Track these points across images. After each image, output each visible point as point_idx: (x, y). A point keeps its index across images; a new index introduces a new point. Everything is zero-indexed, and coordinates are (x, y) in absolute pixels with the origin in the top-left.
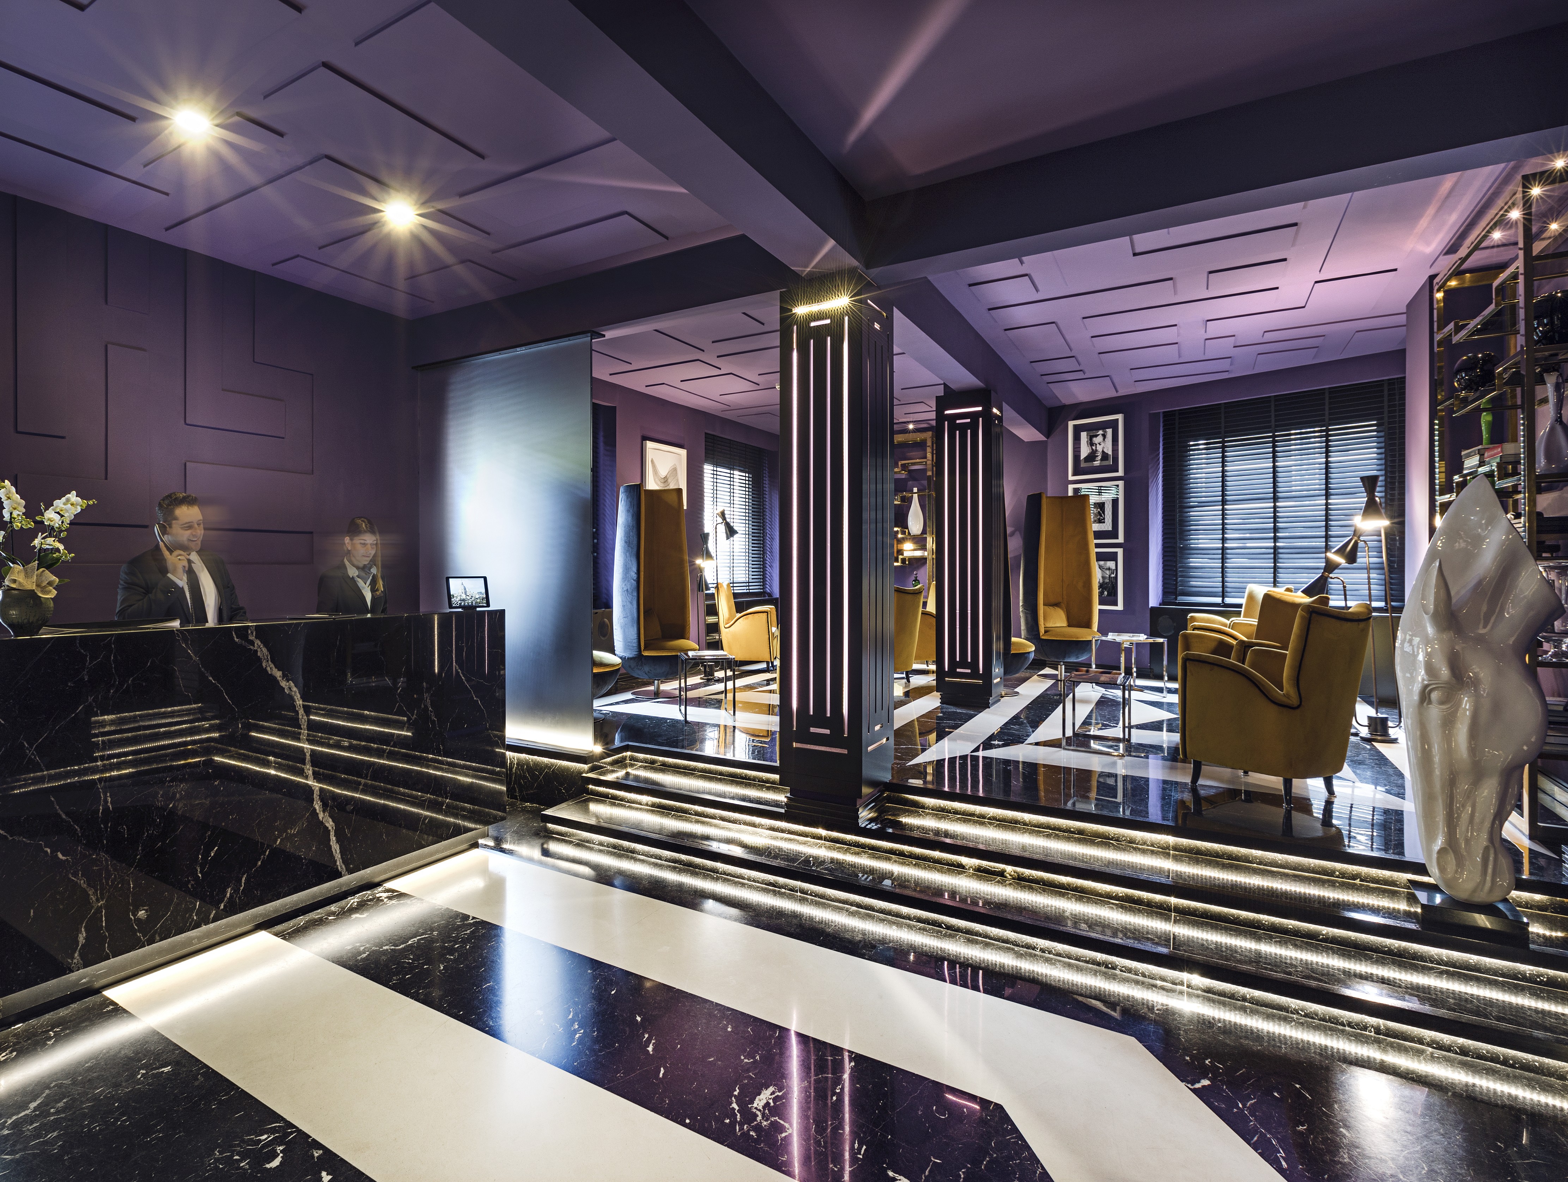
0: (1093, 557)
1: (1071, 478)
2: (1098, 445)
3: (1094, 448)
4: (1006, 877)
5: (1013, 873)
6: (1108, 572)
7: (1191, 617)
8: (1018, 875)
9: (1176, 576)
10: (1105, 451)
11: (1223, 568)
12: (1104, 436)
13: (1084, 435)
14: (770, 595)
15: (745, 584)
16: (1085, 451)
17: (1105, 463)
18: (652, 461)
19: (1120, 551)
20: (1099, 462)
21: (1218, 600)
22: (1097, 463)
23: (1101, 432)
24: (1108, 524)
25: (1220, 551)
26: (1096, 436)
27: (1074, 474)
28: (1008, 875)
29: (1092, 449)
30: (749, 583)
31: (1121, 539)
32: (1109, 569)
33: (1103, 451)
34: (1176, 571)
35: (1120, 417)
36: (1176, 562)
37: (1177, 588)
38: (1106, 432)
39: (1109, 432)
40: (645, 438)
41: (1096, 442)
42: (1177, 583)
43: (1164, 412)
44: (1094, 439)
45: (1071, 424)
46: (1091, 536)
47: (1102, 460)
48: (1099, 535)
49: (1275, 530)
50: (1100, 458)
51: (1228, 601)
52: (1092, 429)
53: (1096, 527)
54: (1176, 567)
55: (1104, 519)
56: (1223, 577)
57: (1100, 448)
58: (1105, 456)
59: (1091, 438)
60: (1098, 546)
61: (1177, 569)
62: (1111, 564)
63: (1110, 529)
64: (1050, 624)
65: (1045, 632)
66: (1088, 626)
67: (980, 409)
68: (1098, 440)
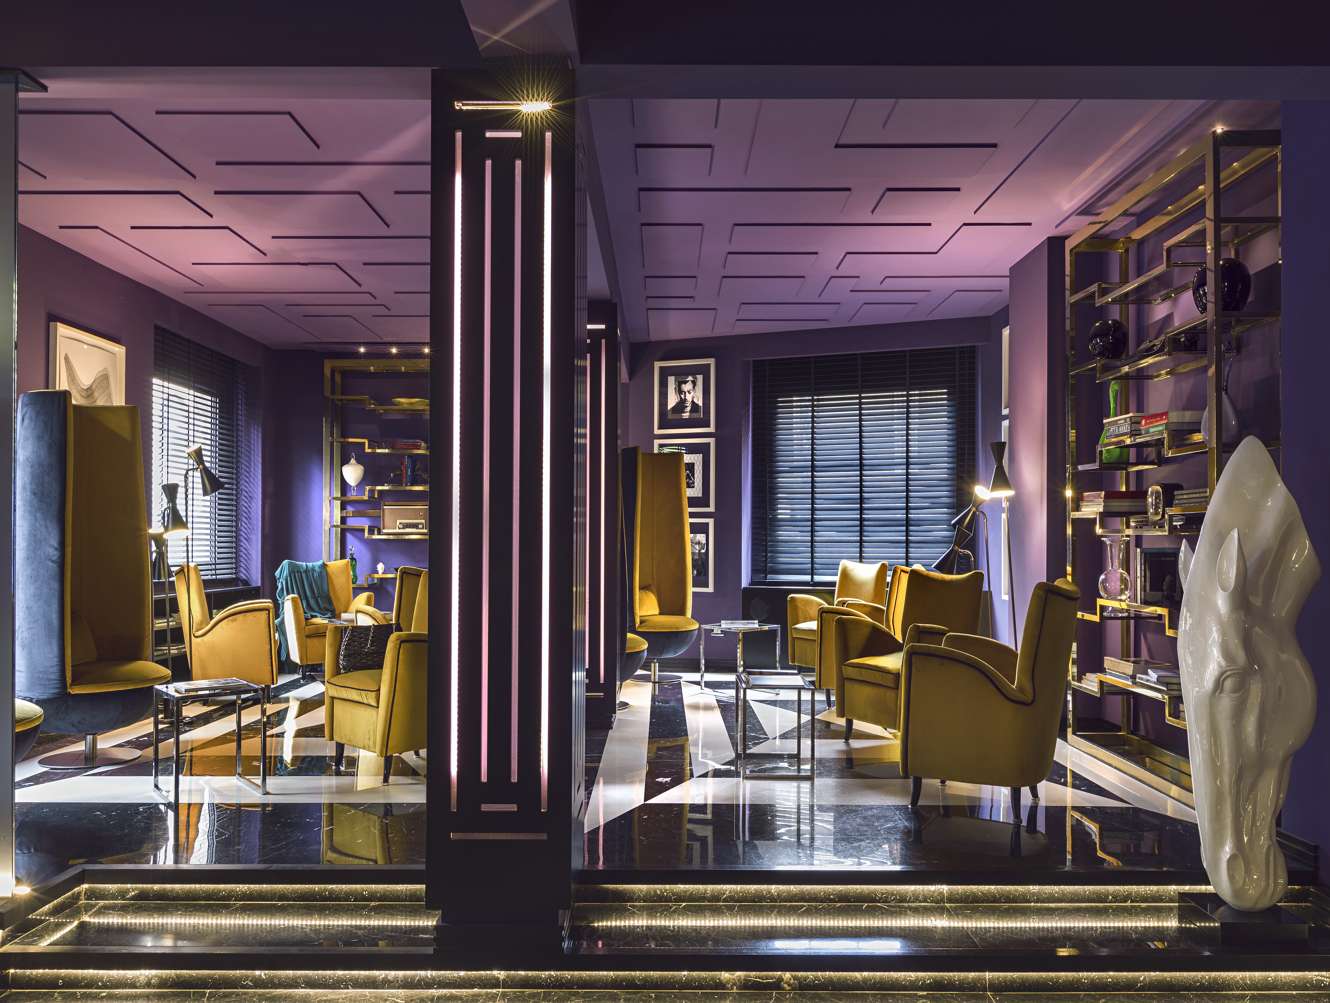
0: (687, 529)
1: (657, 431)
2: (687, 393)
3: (683, 396)
4: (783, 989)
5: (792, 981)
6: (697, 547)
7: (792, 598)
8: (800, 983)
9: (766, 551)
10: (695, 401)
11: (812, 541)
12: (694, 383)
13: (671, 380)
14: (246, 583)
15: (209, 567)
16: (672, 400)
17: (695, 415)
18: (67, 358)
19: (711, 521)
20: (688, 414)
21: (807, 578)
22: (686, 415)
23: (690, 378)
24: (698, 489)
25: (809, 523)
26: (686, 382)
27: (660, 427)
28: (786, 986)
29: (681, 397)
30: (215, 564)
31: (712, 509)
32: (699, 543)
33: (693, 402)
34: (766, 545)
35: (711, 361)
36: (766, 535)
37: (766, 566)
38: (696, 378)
39: (700, 378)
40: (53, 318)
41: (685, 390)
42: (766, 559)
43: (754, 361)
44: (683, 386)
45: (657, 365)
46: (685, 502)
47: (691, 411)
48: (693, 502)
49: (862, 500)
50: (689, 409)
51: (817, 578)
52: (681, 374)
53: (689, 493)
54: (765, 540)
55: (694, 483)
56: (812, 552)
57: (689, 397)
58: (694, 405)
59: (680, 384)
60: (692, 515)
61: (767, 543)
62: (701, 537)
63: (700, 495)
64: (644, 613)
65: (642, 622)
66: (682, 612)
67: (603, 327)
68: (687, 387)
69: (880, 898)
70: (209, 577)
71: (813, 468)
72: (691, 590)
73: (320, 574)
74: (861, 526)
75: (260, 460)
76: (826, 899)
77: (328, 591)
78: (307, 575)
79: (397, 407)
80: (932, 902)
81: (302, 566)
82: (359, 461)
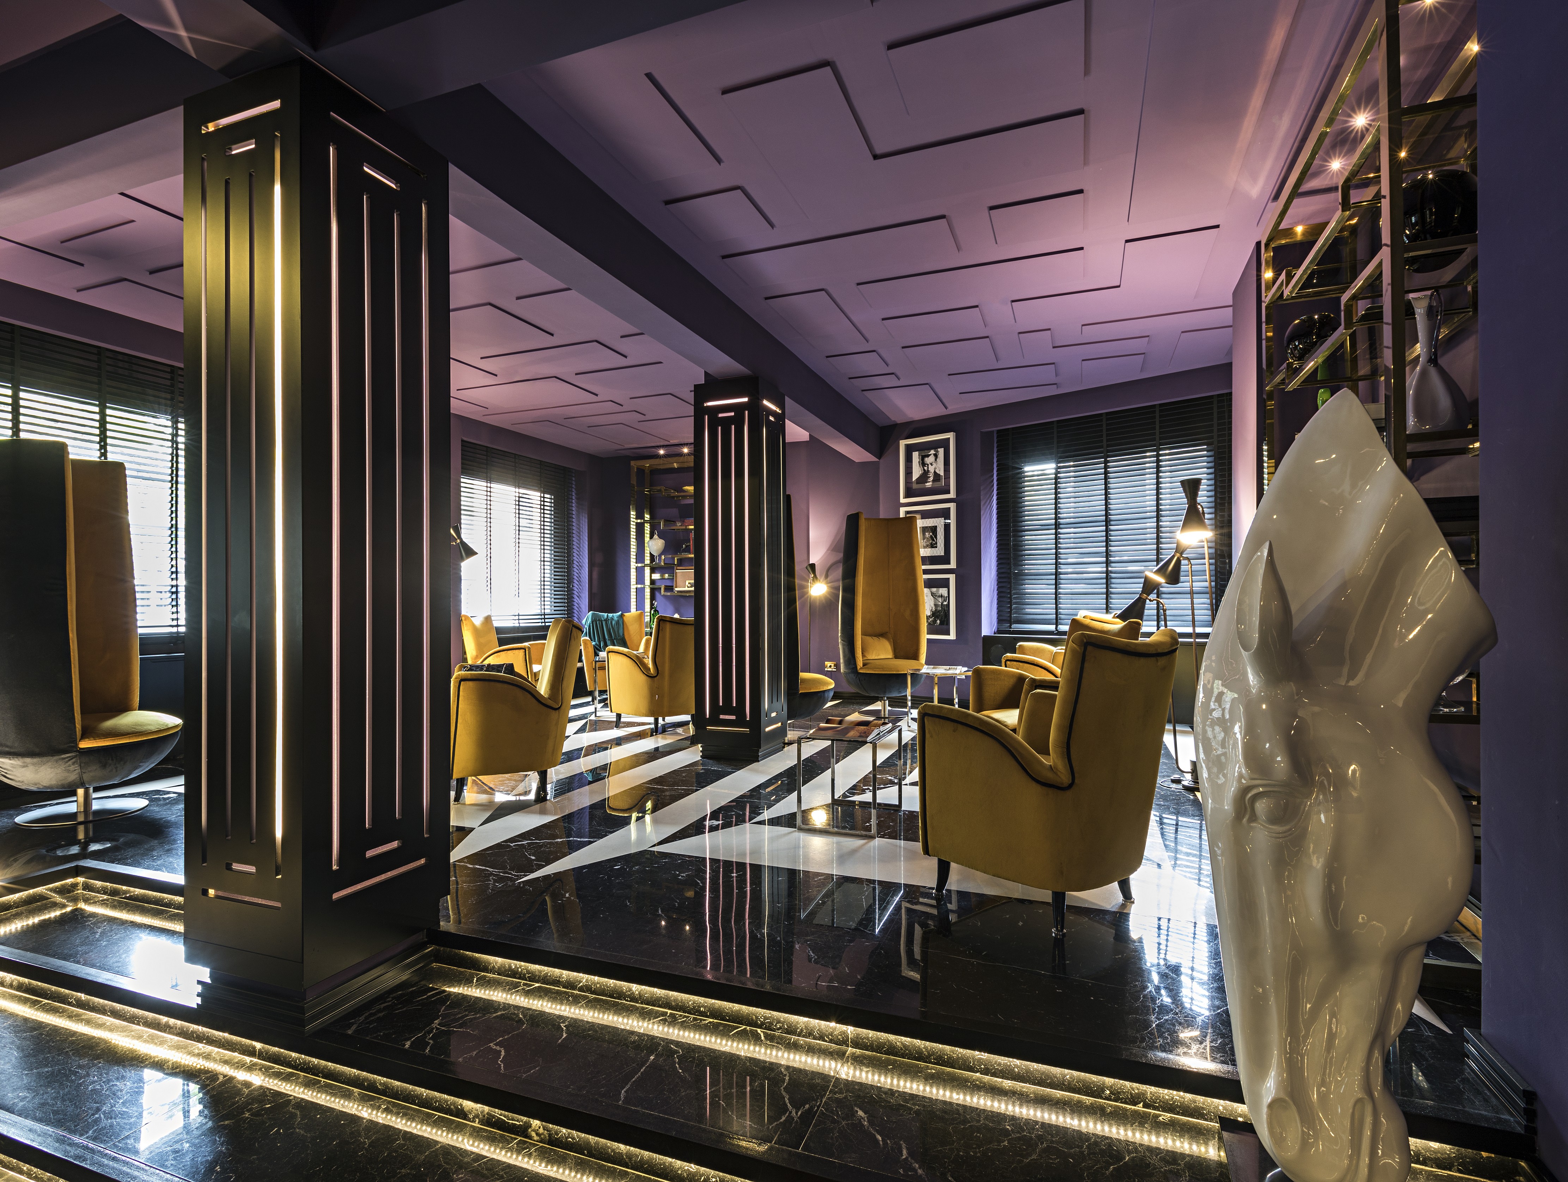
0: (921, 584)
1: (903, 500)
2: (930, 465)
3: (926, 468)
4: (530, 1138)
5: (541, 1131)
6: (940, 599)
7: (1020, 645)
8: (550, 1135)
9: (1010, 603)
10: (937, 471)
11: (1056, 594)
12: (936, 456)
13: (916, 455)
16: (917, 473)
17: (937, 484)
19: (952, 578)
20: (931, 483)
21: (1052, 628)
22: (929, 485)
23: (932, 452)
24: (940, 549)
25: (1054, 577)
26: (928, 456)
27: (907, 496)
28: (533, 1134)
29: (924, 470)
31: (953, 565)
32: (942, 596)
33: (935, 472)
34: (1010, 598)
35: (951, 436)
36: (1010, 588)
37: (1010, 616)
38: (938, 452)
39: (941, 451)
41: (928, 463)
42: (1011, 610)
43: (997, 431)
44: (926, 459)
45: (903, 443)
46: (918, 561)
47: (933, 481)
49: (1108, 553)
50: (931, 479)
51: (1061, 628)
52: (924, 449)
53: (924, 552)
54: (1010, 593)
55: (936, 543)
56: (1056, 604)
57: (931, 469)
58: (937, 477)
59: (923, 458)
60: (926, 572)
61: (1011, 596)
62: (943, 591)
64: (872, 656)
65: (864, 665)
66: (915, 656)
67: (746, 400)
68: (929, 460)
69: (763, 1023)
70: (540, 624)
71: (1057, 526)
72: (925, 636)
73: (618, 622)
74: (1107, 578)
75: (587, 539)
76: (695, 1010)
77: (623, 635)
78: (606, 624)
79: (684, 494)
80: (831, 1041)
81: (603, 616)
82: (660, 537)
